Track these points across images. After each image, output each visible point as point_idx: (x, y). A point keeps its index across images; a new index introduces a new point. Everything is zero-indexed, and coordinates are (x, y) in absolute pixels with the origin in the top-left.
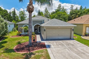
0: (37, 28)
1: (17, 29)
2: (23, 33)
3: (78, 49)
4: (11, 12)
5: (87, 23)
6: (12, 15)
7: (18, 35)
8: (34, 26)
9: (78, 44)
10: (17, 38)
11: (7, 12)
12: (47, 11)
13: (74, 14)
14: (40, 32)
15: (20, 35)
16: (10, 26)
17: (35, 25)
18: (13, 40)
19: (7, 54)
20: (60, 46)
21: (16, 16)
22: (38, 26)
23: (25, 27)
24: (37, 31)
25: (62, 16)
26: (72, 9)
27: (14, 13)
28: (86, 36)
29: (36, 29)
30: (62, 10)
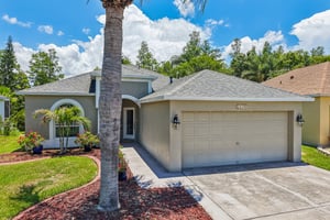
1: (21, 126)
2: (53, 141)
7: (23, 149)
10: (20, 167)
14: (133, 137)
15: (38, 151)
21: (15, 71)
22: (125, 110)
23: (63, 111)
26: (236, 53)
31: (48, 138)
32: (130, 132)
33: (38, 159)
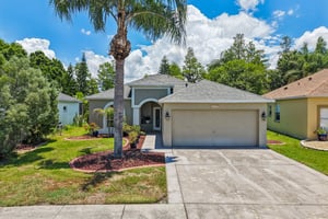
0: (149, 114)
2: (105, 130)
3: (266, 170)
4: (74, 65)
5: (320, 95)
6: (75, 77)
7: (87, 134)
8: (139, 106)
9: (276, 159)
11: (61, 66)
12: (195, 60)
13: (292, 67)
15: (95, 135)
16: (68, 108)
17: (142, 103)
18: (72, 145)
19: (49, 171)
20: (210, 161)
21: (88, 79)
22: (155, 109)
24: (152, 123)
25: (243, 75)
26: (285, 51)
27: (83, 69)
28: (320, 140)
29: (148, 118)
30: (246, 53)
31: (102, 127)
32: (158, 126)
33: (95, 139)
